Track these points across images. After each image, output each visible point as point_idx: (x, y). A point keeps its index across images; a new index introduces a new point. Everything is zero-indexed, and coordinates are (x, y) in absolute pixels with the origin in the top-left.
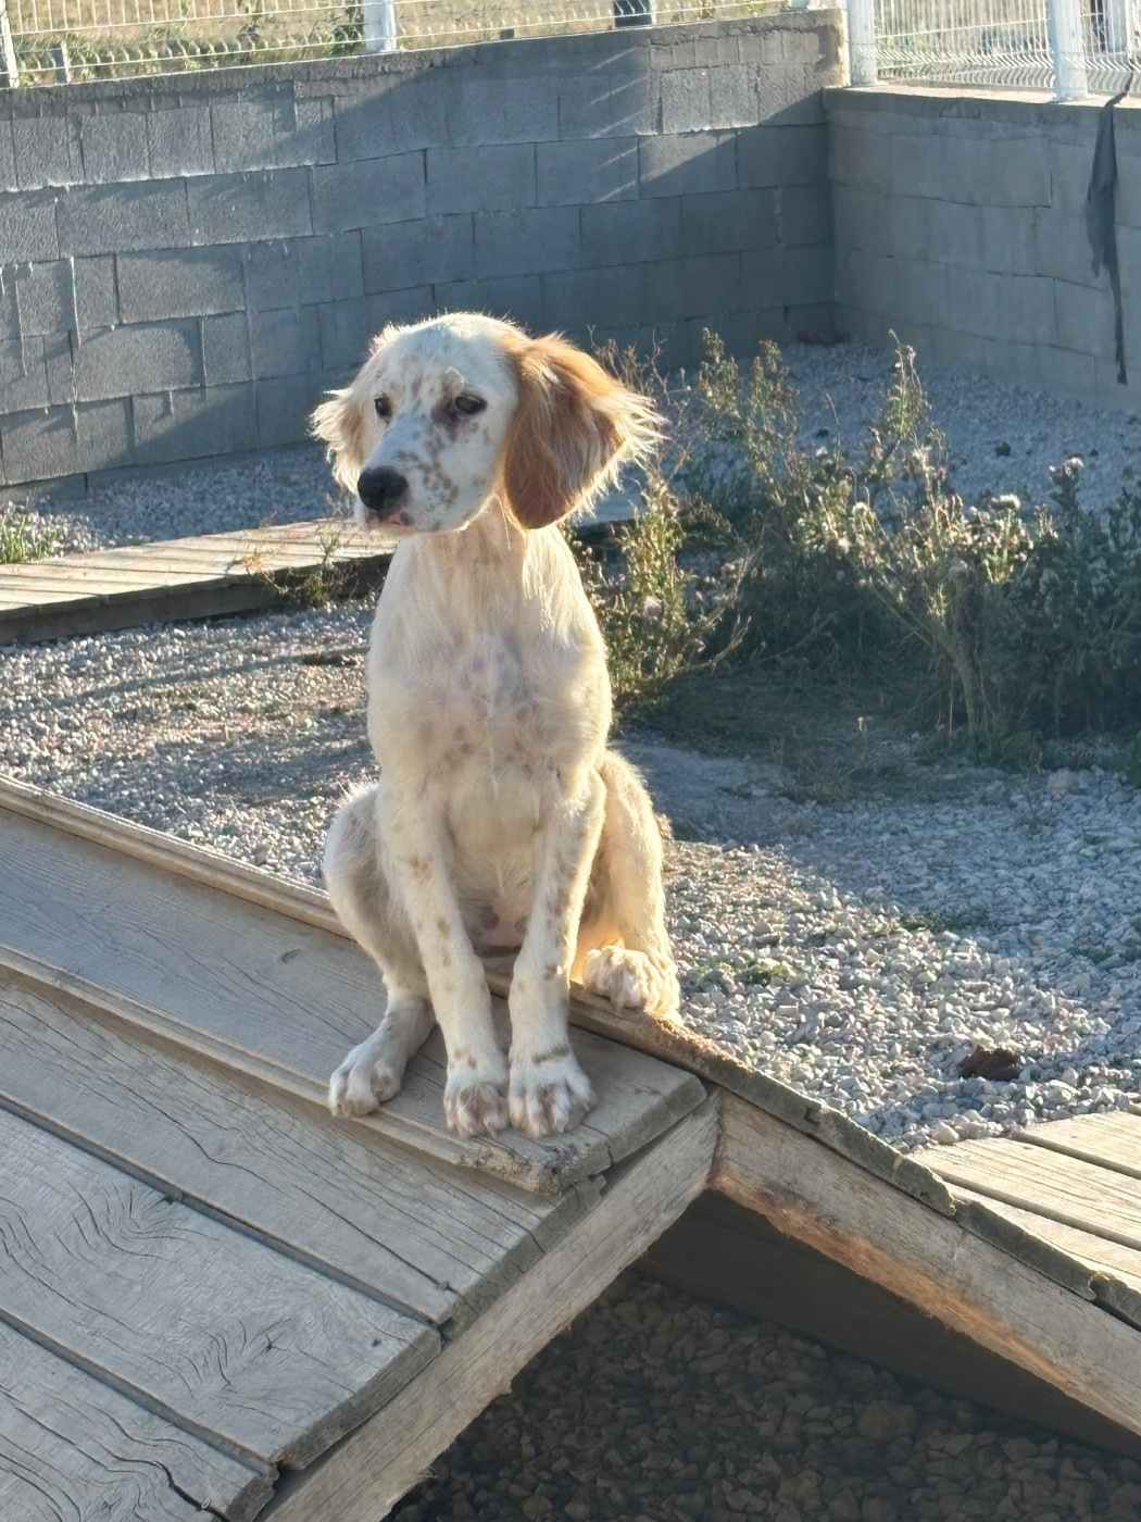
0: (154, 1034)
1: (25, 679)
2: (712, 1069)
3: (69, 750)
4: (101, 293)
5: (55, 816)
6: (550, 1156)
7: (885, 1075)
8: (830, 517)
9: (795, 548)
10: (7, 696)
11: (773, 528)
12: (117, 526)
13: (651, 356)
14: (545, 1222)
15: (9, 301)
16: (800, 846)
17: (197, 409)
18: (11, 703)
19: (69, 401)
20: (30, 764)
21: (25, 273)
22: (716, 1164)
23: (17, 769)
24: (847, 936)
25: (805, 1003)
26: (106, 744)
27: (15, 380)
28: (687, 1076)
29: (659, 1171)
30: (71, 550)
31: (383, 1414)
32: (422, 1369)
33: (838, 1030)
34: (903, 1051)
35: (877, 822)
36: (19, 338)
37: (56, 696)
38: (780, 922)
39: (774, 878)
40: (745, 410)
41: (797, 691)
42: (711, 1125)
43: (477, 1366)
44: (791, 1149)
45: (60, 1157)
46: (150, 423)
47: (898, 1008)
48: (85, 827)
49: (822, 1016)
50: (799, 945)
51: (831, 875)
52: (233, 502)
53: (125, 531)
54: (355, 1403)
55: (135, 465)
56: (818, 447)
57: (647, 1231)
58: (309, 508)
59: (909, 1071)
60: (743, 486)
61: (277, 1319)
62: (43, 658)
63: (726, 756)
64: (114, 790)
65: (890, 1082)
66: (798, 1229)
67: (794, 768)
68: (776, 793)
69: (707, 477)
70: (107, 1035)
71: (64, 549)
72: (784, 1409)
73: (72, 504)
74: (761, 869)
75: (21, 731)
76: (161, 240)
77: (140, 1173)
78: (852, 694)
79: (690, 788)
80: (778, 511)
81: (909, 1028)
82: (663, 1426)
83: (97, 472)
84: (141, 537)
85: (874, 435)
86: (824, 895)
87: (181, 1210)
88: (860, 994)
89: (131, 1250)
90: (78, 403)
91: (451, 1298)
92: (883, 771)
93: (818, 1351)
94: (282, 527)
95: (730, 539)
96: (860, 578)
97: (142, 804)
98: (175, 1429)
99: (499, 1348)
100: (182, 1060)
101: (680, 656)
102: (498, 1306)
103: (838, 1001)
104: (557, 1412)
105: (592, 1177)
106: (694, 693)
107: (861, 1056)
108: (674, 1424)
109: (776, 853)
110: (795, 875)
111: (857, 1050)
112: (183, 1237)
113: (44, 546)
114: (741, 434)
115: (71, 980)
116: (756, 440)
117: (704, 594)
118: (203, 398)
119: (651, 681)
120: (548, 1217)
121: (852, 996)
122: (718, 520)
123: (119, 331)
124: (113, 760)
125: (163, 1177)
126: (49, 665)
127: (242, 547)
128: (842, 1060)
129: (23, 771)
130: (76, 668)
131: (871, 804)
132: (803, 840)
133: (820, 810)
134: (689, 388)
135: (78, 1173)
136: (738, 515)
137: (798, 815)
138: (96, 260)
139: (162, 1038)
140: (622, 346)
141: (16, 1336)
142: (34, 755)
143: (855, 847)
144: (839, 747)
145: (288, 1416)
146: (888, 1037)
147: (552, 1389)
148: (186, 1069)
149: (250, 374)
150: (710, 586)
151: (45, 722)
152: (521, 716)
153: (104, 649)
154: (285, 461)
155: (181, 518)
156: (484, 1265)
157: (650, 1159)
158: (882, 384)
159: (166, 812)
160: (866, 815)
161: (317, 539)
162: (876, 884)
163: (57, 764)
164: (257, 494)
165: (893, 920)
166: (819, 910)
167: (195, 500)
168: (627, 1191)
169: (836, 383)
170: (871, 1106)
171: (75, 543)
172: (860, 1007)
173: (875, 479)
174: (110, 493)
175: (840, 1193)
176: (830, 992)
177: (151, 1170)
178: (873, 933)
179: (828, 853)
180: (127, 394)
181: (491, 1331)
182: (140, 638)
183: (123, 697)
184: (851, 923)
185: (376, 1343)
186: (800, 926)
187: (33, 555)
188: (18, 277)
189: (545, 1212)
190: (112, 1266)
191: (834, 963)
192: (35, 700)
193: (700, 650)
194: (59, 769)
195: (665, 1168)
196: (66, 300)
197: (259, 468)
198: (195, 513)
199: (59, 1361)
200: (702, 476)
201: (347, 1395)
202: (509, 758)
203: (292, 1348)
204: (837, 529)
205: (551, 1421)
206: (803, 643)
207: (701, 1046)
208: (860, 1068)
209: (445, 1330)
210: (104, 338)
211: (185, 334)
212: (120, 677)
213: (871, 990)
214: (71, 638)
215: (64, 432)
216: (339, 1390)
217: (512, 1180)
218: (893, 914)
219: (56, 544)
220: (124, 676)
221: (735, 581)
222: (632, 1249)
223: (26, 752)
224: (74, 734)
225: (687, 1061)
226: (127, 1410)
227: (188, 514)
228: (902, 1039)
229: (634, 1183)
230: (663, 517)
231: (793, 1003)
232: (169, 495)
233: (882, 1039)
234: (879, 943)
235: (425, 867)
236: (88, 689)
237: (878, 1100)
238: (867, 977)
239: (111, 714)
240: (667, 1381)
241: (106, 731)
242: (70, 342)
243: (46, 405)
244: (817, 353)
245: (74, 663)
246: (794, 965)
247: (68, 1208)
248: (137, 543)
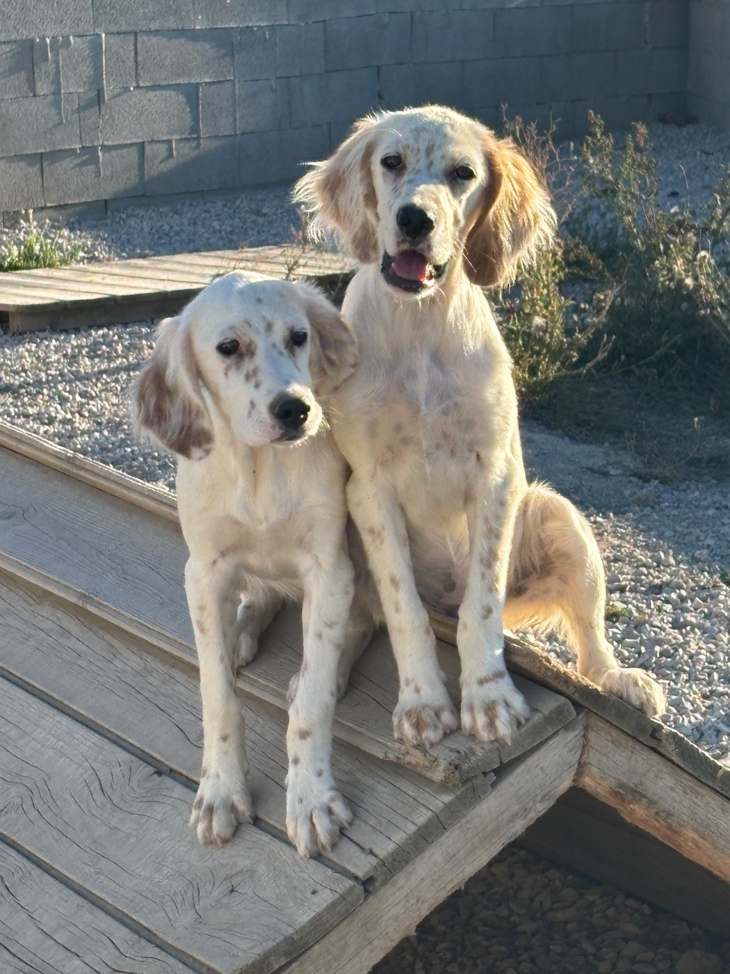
0: (155, 646)
1: (54, 357)
2: (581, 696)
3: (87, 414)
4: (123, 62)
5: (82, 473)
6: (454, 755)
7: (705, 697)
8: (680, 261)
9: (650, 283)
10: (40, 370)
11: (634, 267)
12: (129, 241)
13: (548, 132)
14: (447, 806)
15: (53, 66)
16: (645, 515)
17: (194, 154)
18: (43, 375)
19: (96, 144)
20: (56, 424)
21: (67, 43)
22: (581, 767)
23: (47, 428)
24: (680, 587)
25: (644, 637)
26: (115, 412)
27: (56, 126)
28: (562, 699)
29: (538, 771)
30: (92, 259)
31: (317, 947)
32: (348, 914)
33: (669, 660)
34: (719, 679)
35: (705, 499)
36: (59, 93)
37: (78, 372)
38: (628, 574)
39: (624, 539)
40: (618, 175)
41: (647, 394)
42: (579, 737)
43: (390, 914)
44: (639, 759)
45: (77, 736)
46: (156, 163)
47: (717, 645)
48: (105, 483)
49: (657, 649)
50: (641, 592)
51: (669, 539)
52: (218, 228)
53: (135, 247)
54: (296, 937)
55: (144, 195)
56: (672, 207)
57: (525, 817)
58: (275, 235)
59: (722, 694)
60: (612, 233)
61: (238, 869)
62: (69, 342)
63: (591, 443)
64: (120, 447)
65: (708, 703)
66: (641, 820)
67: (642, 454)
68: (628, 473)
69: (584, 225)
70: (116, 643)
71: (88, 258)
72: (619, 952)
73: (95, 223)
74: (614, 532)
75: (51, 398)
76: (172, 23)
77: (139, 752)
78: (689, 399)
79: (562, 466)
80: (639, 255)
81: (724, 661)
82: (524, 961)
83: (115, 200)
84: (147, 252)
85: (716, 199)
86: (662, 554)
87: (168, 782)
88: (688, 633)
89: (129, 810)
90: (103, 146)
91: (374, 861)
92: (711, 460)
93: (646, 909)
94: (256, 249)
95: (601, 274)
96: (701, 309)
97: (141, 459)
98: (157, 950)
99: (407, 901)
100: (173, 666)
101: (558, 364)
102: (409, 868)
103: (670, 637)
104: (445, 945)
105: (485, 774)
106: (567, 393)
107: (687, 681)
108: (533, 960)
109: (627, 520)
110: (641, 538)
111: (684, 676)
112: (169, 802)
113: (72, 255)
114: (614, 192)
115: (92, 601)
116: (625, 198)
117: (579, 316)
118: (199, 145)
119: (535, 382)
120: (450, 803)
121: (681, 634)
122: (592, 259)
123: (137, 91)
124: (120, 424)
125: (155, 755)
126: (73, 348)
127: (224, 263)
128: (672, 683)
129: (51, 430)
130: (95, 352)
131: (700, 486)
132: (647, 510)
133: (662, 488)
134: (576, 158)
135: (90, 748)
136: (608, 255)
137: (645, 491)
138: (122, 36)
139: (161, 650)
140: (526, 123)
141: (39, 872)
142: (60, 417)
143: (688, 518)
144: (678, 440)
145: (243, 945)
146: (708, 668)
147: (441, 928)
148: (176, 674)
149: (235, 129)
150: (584, 310)
151: (69, 392)
152: (445, 412)
153: (116, 338)
154: (259, 197)
155: (177, 238)
156: (399, 837)
157: (530, 762)
158: (721, 157)
159: (159, 466)
160: (697, 494)
161: (282, 259)
162: (703, 547)
163: (77, 425)
164: (237, 221)
165: (715, 577)
166: (658, 566)
167: (189, 225)
168: (512, 785)
169: (685, 155)
170: (693, 720)
171: (96, 254)
172: (687, 643)
173: (715, 233)
174: (124, 216)
175: (674, 795)
176: (664, 630)
177: (147, 750)
178: (699, 586)
179: (666, 522)
180: (140, 140)
181: (402, 887)
182: (143, 330)
183: (129, 375)
184: (682, 577)
185: (314, 893)
186: (643, 577)
187: (64, 262)
188: (62, 46)
189: (447, 798)
190: (114, 822)
191: (668, 607)
192: (62, 375)
193: (574, 360)
194: (79, 429)
195: (542, 768)
196: (97, 67)
197: (238, 202)
198: (189, 234)
199: (71, 892)
200: (580, 224)
201: (291, 931)
202: (438, 446)
203: (250, 892)
204: (685, 270)
205: (438, 953)
206: (652, 358)
207: (573, 677)
208: (686, 691)
209: (368, 885)
210: (125, 97)
211: (187, 96)
212: (127, 360)
213: (696, 630)
214: (91, 327)
215: (91, 168)
216: (285, 926)
217: (424, 772)
218: (715, 572)
219: (81, 254)
220: (131, 359)
221: (604, 308)
222: (513, 831)
223: (53, 414)
224: (91, 402)
225: (562, 688)
226: (121, 934)
227: (184, 236)
228: (718, 669)
229: (517, 779)
230: (551, 255)
231: (636, 637)
232: (169, 220)
233: (703, 669)
234: (705, 594)
235: (379, 534)
236: (102, 367)
237: (698, 715)
238: (693, 620)
239: (119, 388)
240: (529, 927)
241: (115, 400)
242: (99, 99)
243: (77, 146)
244: (672, 131)
245: (92, 347)
246: (637, 607)
247: (81, 775)
248: (144, 257)
